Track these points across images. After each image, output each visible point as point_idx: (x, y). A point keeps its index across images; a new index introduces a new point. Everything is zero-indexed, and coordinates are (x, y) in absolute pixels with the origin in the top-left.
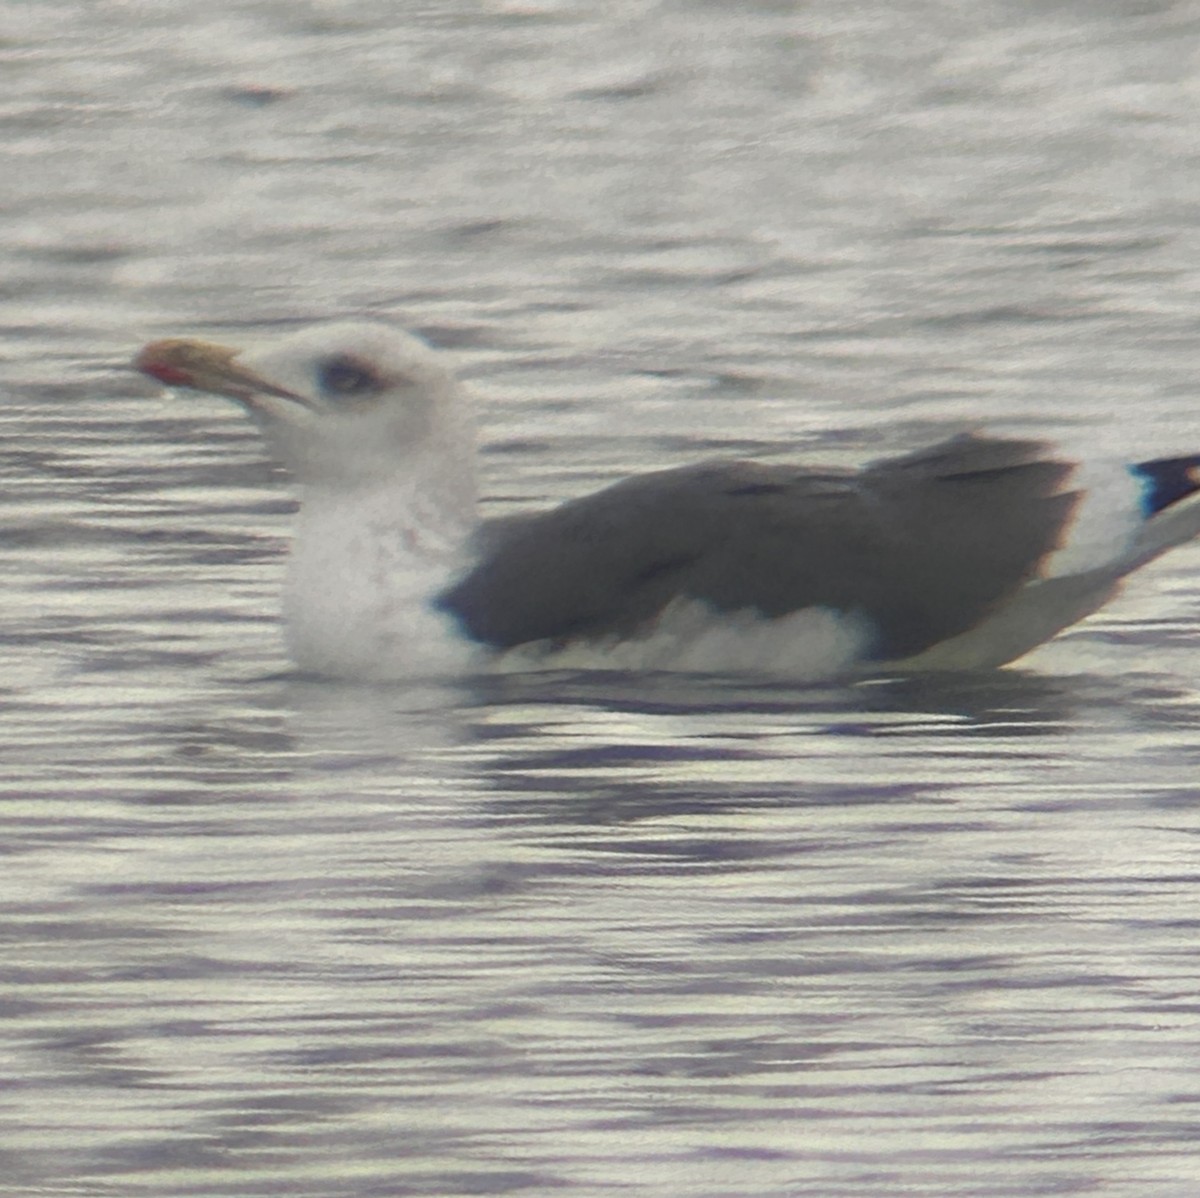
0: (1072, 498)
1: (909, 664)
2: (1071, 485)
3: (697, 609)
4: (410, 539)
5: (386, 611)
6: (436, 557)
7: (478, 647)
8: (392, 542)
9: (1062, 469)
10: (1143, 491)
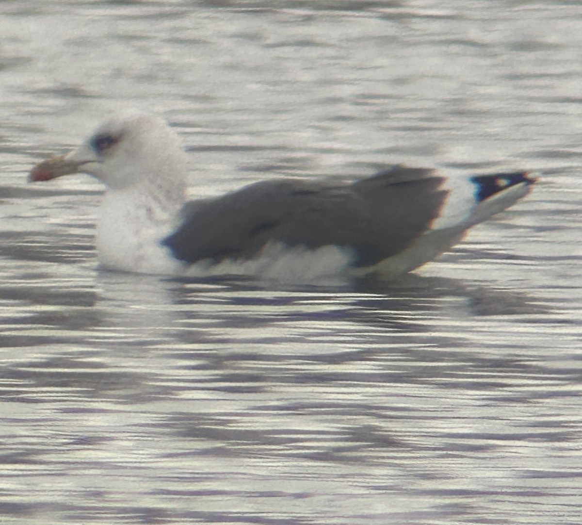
0: (445, 193)
1: (371, 269)
2: (444, 187)
3: (279, 246)
4: (149, 210)
5: (140, 246)
7: (180, 262)
8: (142, 213)
10: (476, 190)
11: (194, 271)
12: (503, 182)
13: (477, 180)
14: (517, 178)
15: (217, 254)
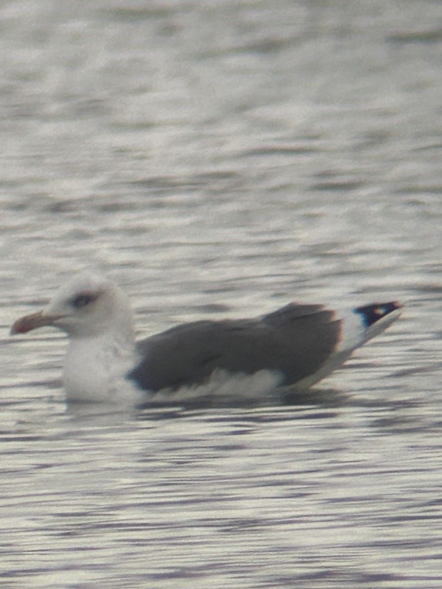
0: (338, 322)
2: (337, 317)
3: (223, 373)
4: (116, 351)
5: (111, 380)
8: (110, 354)
10: (362, 319)
11: (159, 397)
12: (381, 311)
13: (360, 310)
14: (391, 307)
15: (175, 383)
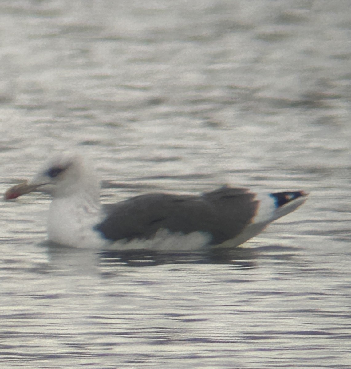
0: (257, 202)
1: (218, 246)
2: (256, 199)
3: (166, 231)
4: (86, 208)
5: (82, 230)
6: (95, 214)
7: (107, 240)
8: (81, 210)
9: (253, 195)
10: (275, 201)
12: (290, 197)
14: (298, 194)
